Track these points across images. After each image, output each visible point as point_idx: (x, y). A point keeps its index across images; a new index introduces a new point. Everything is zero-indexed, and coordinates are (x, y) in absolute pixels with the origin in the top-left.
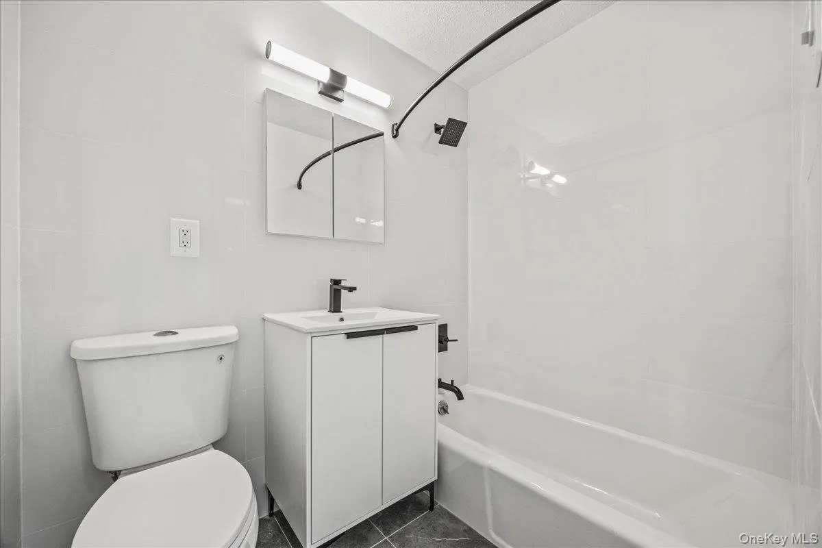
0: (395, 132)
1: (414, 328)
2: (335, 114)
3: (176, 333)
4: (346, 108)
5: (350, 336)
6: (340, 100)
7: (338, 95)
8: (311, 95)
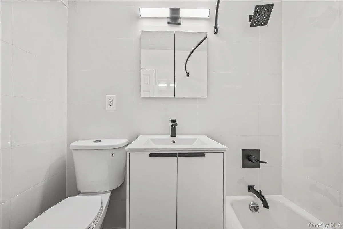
0: (215, 30)
1: (202, 154)
2: (176, 32)
3: (101, 141)
4: (185, 27)
5: (152, 155)
6: (180, 24)
7: (179, 21)
8: (164, 26)
